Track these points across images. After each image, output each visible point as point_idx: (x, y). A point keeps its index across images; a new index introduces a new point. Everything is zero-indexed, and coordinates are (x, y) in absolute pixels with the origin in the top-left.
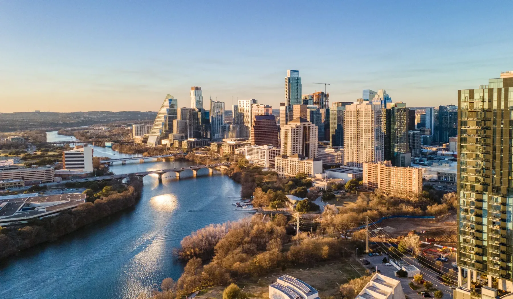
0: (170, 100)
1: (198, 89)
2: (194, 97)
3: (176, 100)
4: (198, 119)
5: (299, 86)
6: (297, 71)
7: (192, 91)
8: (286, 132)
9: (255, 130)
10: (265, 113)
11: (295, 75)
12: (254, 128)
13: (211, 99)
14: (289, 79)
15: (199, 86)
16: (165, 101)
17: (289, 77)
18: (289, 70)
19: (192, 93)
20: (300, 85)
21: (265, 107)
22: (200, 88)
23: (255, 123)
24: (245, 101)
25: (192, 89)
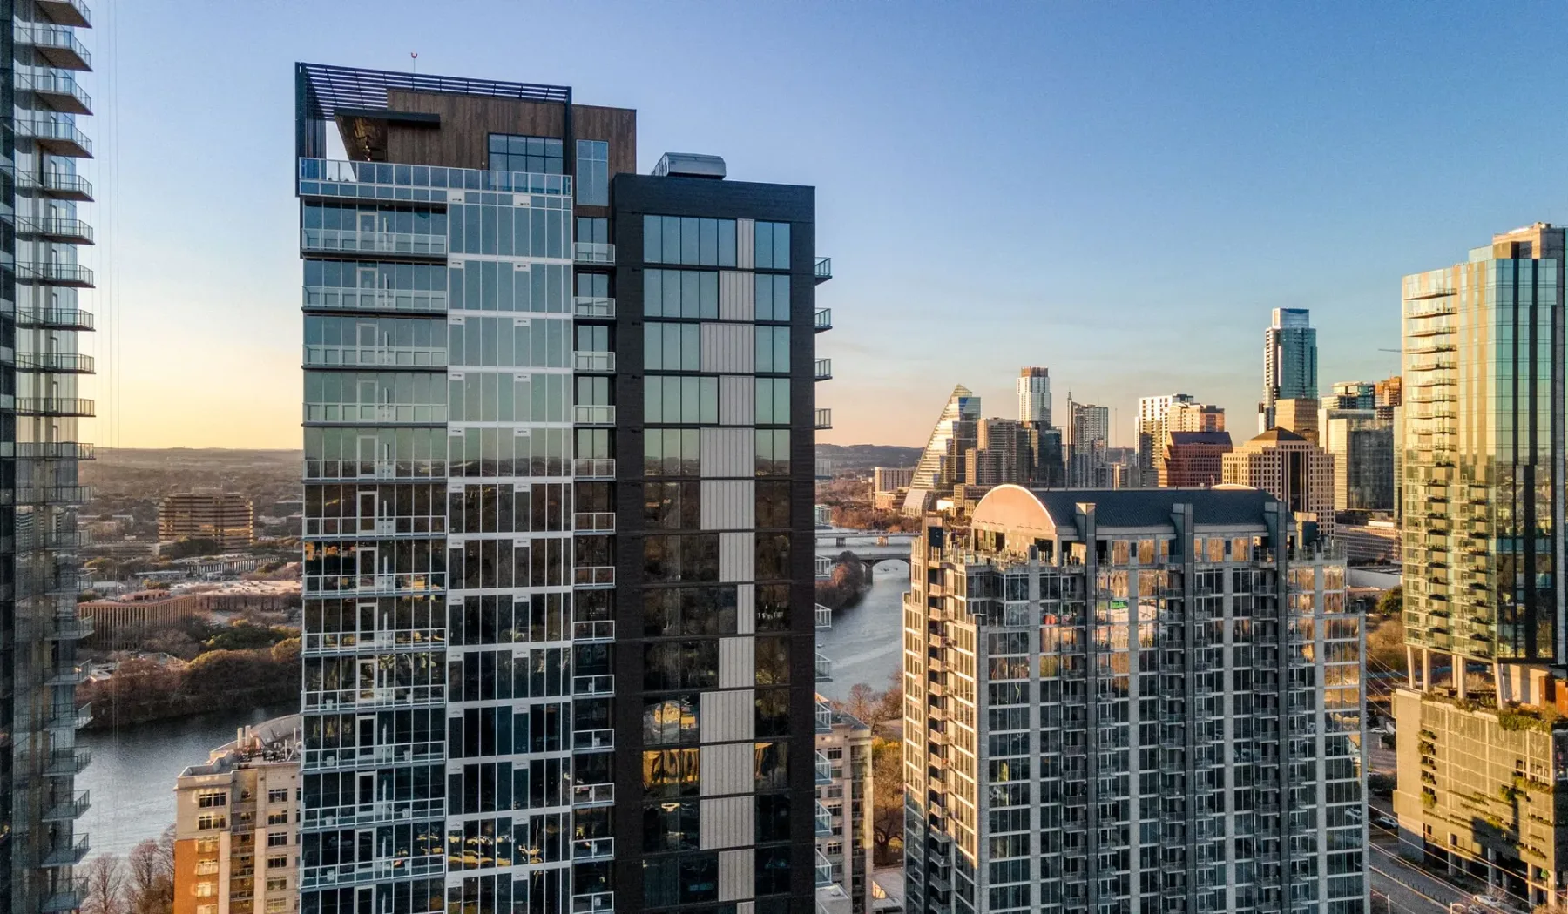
0: (963, 401)
1: (1038, 373)
2: (1028, 394)
3: (978, 400)
4: (1031, 451)
5: (1307, 353)
6: (1305, 311)
7: (1022, 380)
8: (1235, 465)
9: (1169, 469)
10: (1201, 427)
11: (1297, 323)
12: (1168, 465)
13: (1070, 399)
14: (1277, 334)
15: (1042, 367)
16: (950, 402)
17: (1278, 327)
18: (1278, 310)
19: (1024, 383)
20: (1313, 350)
21: (1202, 410)
22: (1046, 370)
23: (1171, 452)
24: (1157, 399)
25: (1024, 373)
